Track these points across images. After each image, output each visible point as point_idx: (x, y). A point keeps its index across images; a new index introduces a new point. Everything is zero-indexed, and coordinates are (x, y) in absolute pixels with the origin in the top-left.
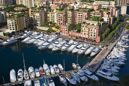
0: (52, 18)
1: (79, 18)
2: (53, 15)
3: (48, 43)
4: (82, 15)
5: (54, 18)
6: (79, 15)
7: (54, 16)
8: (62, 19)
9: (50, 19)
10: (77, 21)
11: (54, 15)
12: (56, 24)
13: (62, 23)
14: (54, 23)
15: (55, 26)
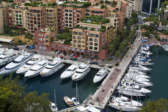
0: (17, 19)
1: (67, 18)
2: (19, 14)
3: (16, 65)
4: (72, 13)
5: (20, 19)
6: (67, 15)
7: (20, 16)
8: (37, 21)
9: (14, 21)
10: (63, 24)
11: (21, 14)
12: (25, 30)
13: (37, 28)
14: (21, 29)
15: (25, 33)
